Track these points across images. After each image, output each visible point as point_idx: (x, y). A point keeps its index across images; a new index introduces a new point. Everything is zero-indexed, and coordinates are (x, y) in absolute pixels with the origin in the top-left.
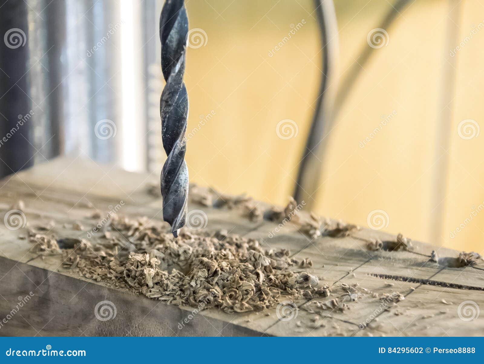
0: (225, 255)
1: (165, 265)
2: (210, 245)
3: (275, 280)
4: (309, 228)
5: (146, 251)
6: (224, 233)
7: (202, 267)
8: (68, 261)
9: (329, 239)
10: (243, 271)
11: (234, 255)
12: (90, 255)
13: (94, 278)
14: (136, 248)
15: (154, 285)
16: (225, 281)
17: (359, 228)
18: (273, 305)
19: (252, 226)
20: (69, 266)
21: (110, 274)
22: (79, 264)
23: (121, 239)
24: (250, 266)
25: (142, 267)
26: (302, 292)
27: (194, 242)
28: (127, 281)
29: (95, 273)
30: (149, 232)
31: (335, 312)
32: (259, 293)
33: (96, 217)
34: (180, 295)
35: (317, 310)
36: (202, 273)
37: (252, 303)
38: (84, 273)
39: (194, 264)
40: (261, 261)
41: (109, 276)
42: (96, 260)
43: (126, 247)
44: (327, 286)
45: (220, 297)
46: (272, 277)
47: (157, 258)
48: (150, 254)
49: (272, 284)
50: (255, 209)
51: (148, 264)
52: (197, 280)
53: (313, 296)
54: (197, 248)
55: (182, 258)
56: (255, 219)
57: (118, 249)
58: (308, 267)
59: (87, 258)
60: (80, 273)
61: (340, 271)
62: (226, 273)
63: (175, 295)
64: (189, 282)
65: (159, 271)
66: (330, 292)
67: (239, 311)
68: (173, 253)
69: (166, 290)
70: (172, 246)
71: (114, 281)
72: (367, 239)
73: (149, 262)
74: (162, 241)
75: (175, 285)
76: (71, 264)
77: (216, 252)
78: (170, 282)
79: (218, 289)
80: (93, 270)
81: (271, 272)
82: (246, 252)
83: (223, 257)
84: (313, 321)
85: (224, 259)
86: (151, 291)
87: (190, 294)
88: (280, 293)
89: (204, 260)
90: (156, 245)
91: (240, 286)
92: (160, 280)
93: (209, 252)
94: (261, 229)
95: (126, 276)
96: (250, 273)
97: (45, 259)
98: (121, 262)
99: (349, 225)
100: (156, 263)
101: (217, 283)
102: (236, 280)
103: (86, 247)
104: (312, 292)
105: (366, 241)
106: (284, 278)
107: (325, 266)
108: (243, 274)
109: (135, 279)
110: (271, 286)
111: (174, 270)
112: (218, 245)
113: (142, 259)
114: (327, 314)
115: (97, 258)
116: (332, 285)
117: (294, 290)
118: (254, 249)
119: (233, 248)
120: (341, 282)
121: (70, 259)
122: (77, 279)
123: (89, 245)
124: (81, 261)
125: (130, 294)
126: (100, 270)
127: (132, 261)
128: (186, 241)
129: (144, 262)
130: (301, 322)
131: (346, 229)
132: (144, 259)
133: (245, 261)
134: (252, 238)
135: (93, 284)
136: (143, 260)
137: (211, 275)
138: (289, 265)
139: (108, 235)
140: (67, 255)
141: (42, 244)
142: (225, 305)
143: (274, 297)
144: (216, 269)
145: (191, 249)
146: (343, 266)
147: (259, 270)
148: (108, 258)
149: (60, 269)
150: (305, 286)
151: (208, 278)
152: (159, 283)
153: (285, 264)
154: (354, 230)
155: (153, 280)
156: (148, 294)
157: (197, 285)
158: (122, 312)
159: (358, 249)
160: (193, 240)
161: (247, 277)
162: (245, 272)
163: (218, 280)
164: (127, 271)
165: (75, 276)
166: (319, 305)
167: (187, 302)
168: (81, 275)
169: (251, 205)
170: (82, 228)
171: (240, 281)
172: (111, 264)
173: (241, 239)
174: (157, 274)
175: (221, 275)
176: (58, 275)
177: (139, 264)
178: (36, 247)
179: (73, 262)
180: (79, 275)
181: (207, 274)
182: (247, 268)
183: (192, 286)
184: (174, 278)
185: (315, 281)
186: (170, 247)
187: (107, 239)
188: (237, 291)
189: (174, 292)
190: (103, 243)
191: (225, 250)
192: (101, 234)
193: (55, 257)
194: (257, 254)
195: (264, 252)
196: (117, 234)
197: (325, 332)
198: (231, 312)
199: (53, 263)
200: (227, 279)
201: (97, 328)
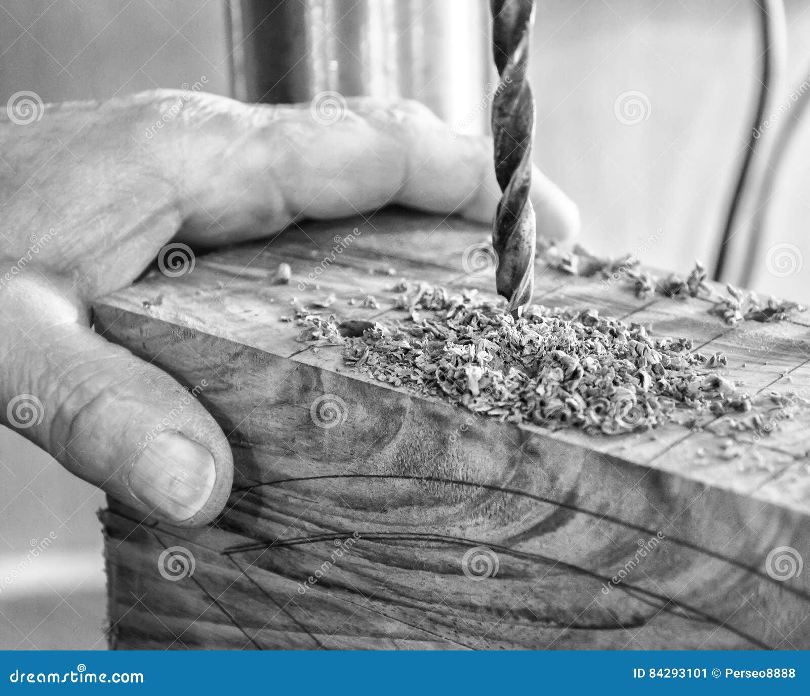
0: (591, 348)
1: (500, 362)
2: (571, 332)
4: (724, 307)
5: (472, 340)
6: (594, 314)
7: (556, 365)
8: (352, 355)
9: (756, 323)
10: (619, 371)
11: (606, 348)
12: (386, 347)
13: (391, 381)
14: (458, 336)
15: (480, 392)
16: (591, 387)
17: (801, 307)
18: (663, 423)
19: (639, 304)
20: (354, 363)
21: (414, 375)
22: (370, 358)
23: (435, 323)
24: (629, 364)
25: (463, 365)
26: (709, 403)
27: (546, 328)
28: (441, 385)
29: (393, 373)
31: (758, 434)
32: (642, 405)
33: (400, 289)
34: (519, 408)
35: (731, 432)
36: (555, 374)
37: (630, 420)
39: (545, 361)
40: (647, 358)
41: (413, 377)
42: (395, 354)
43: (442, 335)
44: (748, 395)
45: (582, 411)
46: (664, 381)
47: (487, 352)
49: (662, 392)
50: (644, 279)
51: (473, 360)
52: (547, 385)
53: (726, 410)
54: (550, 336)
55: (527, 351)
56: (642, 294)
57: (430, 337)
58: (721, 367)
59: (381, 351)
60: (370, 373)
61: (769, 372)
62: (592, 374)
63: (513, 407)
64: (534, 387)
65: (489, 371)
66: (752, 404)
67: (609, 431)
68: (512, 343)
69: (499, 400)
70: (511, 334)
71: (420, 386)
73: (475, 357)
74: (497, 326)
75: (513, 392)
76: (356, 359)
77: (579, 343)
78: (505, 387)
79: (580, 399)
80: (390, 369)
81: (662, 373)
82: (626, 342)
83: (589, 350)
84: (724, 448)
85: (592, 353)
86: (475, 402)
87: (535, 406)
88: (674, 405)
89: (560, 354)
90: (487, 332)
91: (613, 395)
92: (489, 384)
94: (651, 308)
96: (630, 375)
97: (319, 352)
99: (786, 304)
100: (485, 359)
101: (578, 390)
102: (607, 385)
103: (381, 334)
104: (724, 405)
106: (682, 383)
107: (746, 365)
108: (619, 377)
109: (452, 383)
110: (662, 394)
111: (513, 369)
112: (583, 332)
113: (466, 352)
114: (746, 437)
115: (396, 350)
116: (756, 394)
117: (697, 402)
118: (639, 339)
119: (607, 337)
120: (769, 389)
121: (356, 352)
122: (365, 383)
123: (385, 330)
124: (372, 355)
125: (445, 406)
126: (400, 368)
127: (449, 356)
128: (533, 325)
129: (467, 356)
130: (705, 450)
131: (782, 309)
133: (624, 356)
134: (636, 323)
135: (389, 390)
136: (465, 354)
137: (568, 377)
138: (690, 362)
139: (416, 316)
140: (352, 346)
141: (312, 330)
142: (588, 422)
143: (664, 412)
144: (577, 367)
145: (541, 338)
146: (775, 364)
147: (643, 370)
148: (415, 351)
149: (340, 367)
150: (715, 394)
151: (564, 381)
152: (488, 389)
153: (685, 361)
154: (793, 310)
155: (479, 385)
156: (471, 406)
157: (547, 392)
159: (799, 339)
160: (544, 324)
161: (625, 381)
162: (622, 374)
163: (580, 385)
164: (440, 371)
165: (363, 378)
166: (733, 423)
167: (531, 419)
168: (372, 376)
169: (637, 273)
170: (378, 305)
171: (613, 387)
172: (417, 359)
173: (619, 324)
174: (486, 376)
175: (584, 378)
176: (337, 376)
177: (460, 360)
178: (305, 334)
179: (360, 357)
180: (369, 376)
181: (562, 376)
182: (625, 366)
183: (539, 394)
184: (513, 382)
185: (730, 387)
186: (508, 334)
187: (414, 323)
188: (608, 403)
189: (511, 403)
190: (407, 328)
191: (593, 340)
192: (405, 315)
193: (334, 348)
194: (642, 345)
195: (652, 343)
196: (429, 315)
197: (740, 465)
198: (597, 434)
199: (330, 357)
200: (594, 383)
201: (395, 457)
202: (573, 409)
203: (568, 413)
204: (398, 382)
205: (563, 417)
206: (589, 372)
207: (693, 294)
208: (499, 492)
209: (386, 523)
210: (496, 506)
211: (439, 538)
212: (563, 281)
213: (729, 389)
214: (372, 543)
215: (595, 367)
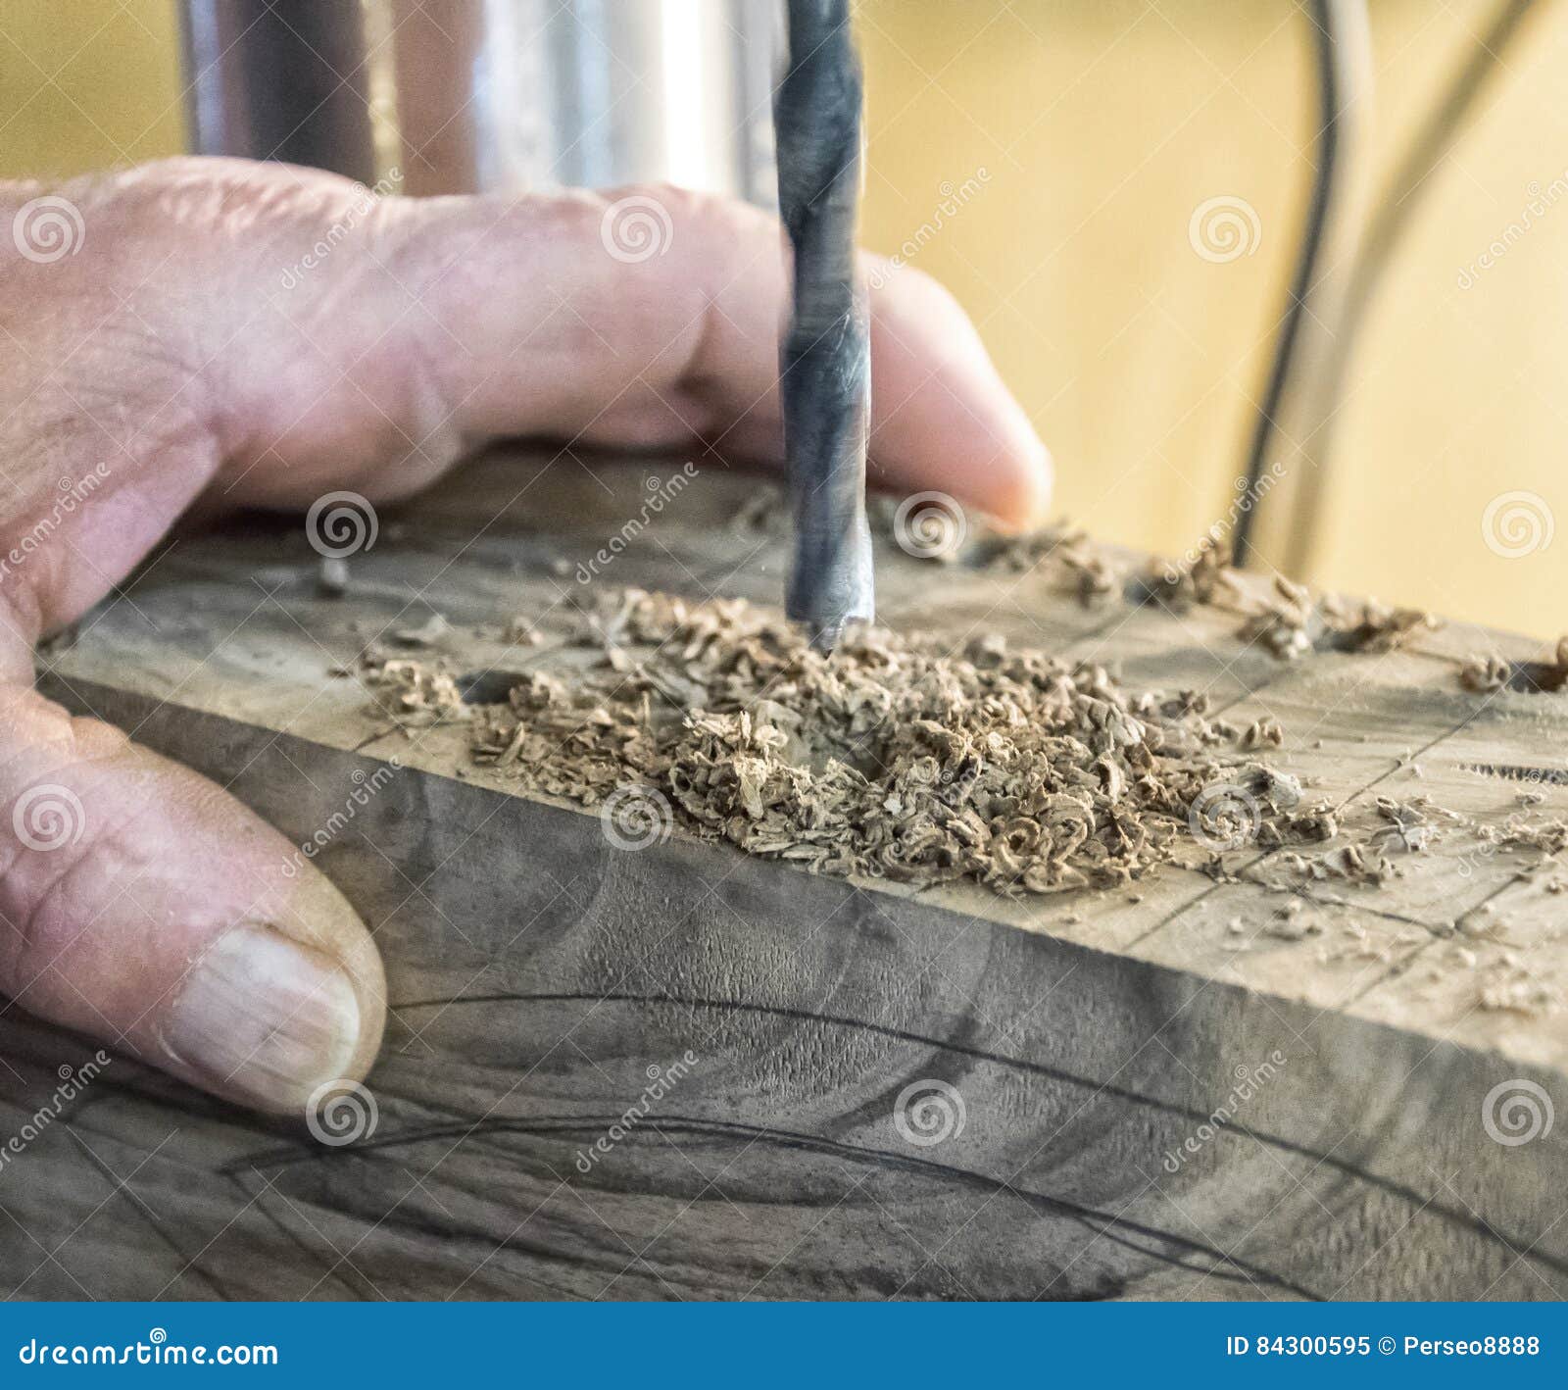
0: (996, 714)
1: (803, 749)
2: (949, 682)
3: (1159, 789)
4: (1271, 623)
5: (741, 704)
6: (996, 643)
7: (924, 751)
8: (489, 742)
9: (1336, 657)
10: (1055, 762)
11: (1026, 714)
12: (561, 722)
13: (574, 793)
14: (711, 696)
15: (766, 813)
16: (998, 795)
17: (1432, 621)
18: (1153, 868)
19: (1088, 622)
20: (493, 758)
21: (624, 780)
22: (527, 748)
23: (660, 671)
24: (1077, 745)
25: (728, 755)
27: (898, 675)
28: (681, 800)
29: (577, 778)
30: (753, 648)
31: (1355, 885)
32: (1108, 829)
33: (580, 602)
34: (851, 843)
35: (1297, 882)
36: (922, 770)
37: (1085, 862)
38: (540, 779)
39: (898, 744)
40: (1113, 732)
41: (621, 785)
42: (581, 738)
43: (676, 695)
44: (1329, 805)
45: (982, 847)
46: (1150, 780)
47: (776, 727)
48: (753, 714)
49: (1149, 802)
50: (1097, 568)
51: (747, 745)
52: (906, 793)
53: (1284, 837)
54: (907, 692)
55: (859, 725)
56: (1095, 600)
57: (652, 701)
58: (1269, 748)
59: (550, 732)
60: (530, 777)
61: (1372, 758)
62: (1001, 768)
63: (836, 841)
64: (879, 799)
65: (782, 767)
66: (1338, 823)
67: (1041, 887)
68: (827, 708)
69: (808, 828)
70: (824, 688)
72: (1460, 656)
73: (752, 739)
74: (796, 673)
75: (834, 811)
76: (498, 750)
77: (968, 704)
78: (818, 800)
79: (976, 821)
80: (571, 769)
81: (1147, 764)
82: (1067, 701)
83: (991, 719)
84: (1284, 915)
85: (995, 725)
86: (755, 832)
87: (883, 838)
88: (1175, 829)
89: (930, 728)
90: (773, 687)
91: (1046, 811)
92: (784, 794)
93: (946, 704)
94: (1116, 630)
95: (675, 787)
96: (1080, 770)
97: (416, 737)
98: (660, 742)
99: (1401, 613)
100: (773, 743)
101: (970, 802)
102: (1033, 791)
103: (547, 696)
104: (1280, 826)
105: (1457, 662)
106: (1190, 783)
107: (1321, 742)
108: (1055, 773)
109: (705, 796)
110: (1148, 808)
111: (832, 761)
112: (975, 682)
113: (729, 728)
114: (1329, 892)
115: (582, 729)
116: (1347, 802)
118: (1095, 693)
119: (1025, 692)
120: (1373, 792)
121: (498, 735)
122: (518, 799)
123: (558, 689)
124: (531, 740)
125: (690, 844)
126: (593, 767)
127: (695, 738)
128: (869, 670)
129: (735, 738)
130: (1244, 920)
131: (1393, 626)
132: (733, 730)
133: (1066, 729)
134: (1087, 661)
135: (572, 813)
136: (730, 733)
137: (950, 776)
138: (1205, 739)
139: (620, 658)
140: (488, 722)
141: (403, 690)
142: (996, 869)
143: (1155, 844)
144: (968, 754)
145: (888, 696)
146: (1382, 741)
147: (1107, 758)
148: (622, 730)
149: (466, 768)
151: (941, 785)
152: (782, 804)
153: (1194, 737)
154: (1417, 628)
155: (762, 797)
156: (749, 841)
157: (905, 808)
158: (667, 901)
159: (1432, 687)
160: (893, 668)
161: (1070, 781)
162: (1062, 767)
163: (975, 792)
164: (678, 769)
165: (514, 789)
166: (1302, 865)
168: (533, 785)
169: (1082, 557)
170: (537, 637)
171: (1045, 795)
172: (628, 748)
173: (1051, 663)
174: (777, 777)
175: (983, 776)
176: (458, 786)
177: (719, 746)
178: (387, 700)
179: (506, 746)
180: (527, 784)
181: (937, 773)
182: (1068, 752)
183: (889, 813)
184: (833, 789)
185: (1291, 789)
186: (818, 689)
187: (615, 671)
188: (1037, 827)
189: (832, 834)
190: (602, 683)
191: (997, 698)
192: (595, 656)
193: (447, 729)
194: (1102, 706)
195: (1124, 703)
196: (649, 655)
197: (1321, 949)
198: (1016, 893)
199: (442, 748)
200: (1004, 788)
201: (586, 955)
202: (964, 842)
203: (954, 850)
204: (591, 797)
205: (943, 859)
206: (993, 763)
207: (1203, 598)
208: (810, 1022)
209: (571, 1097)
210: (803, 1053)
211: (684, 1124)
212: (927, 577)
213: (1291, 794)
214: (539, 1139)
215: (1006, 754)
